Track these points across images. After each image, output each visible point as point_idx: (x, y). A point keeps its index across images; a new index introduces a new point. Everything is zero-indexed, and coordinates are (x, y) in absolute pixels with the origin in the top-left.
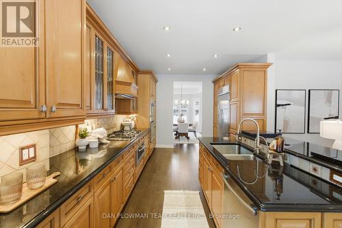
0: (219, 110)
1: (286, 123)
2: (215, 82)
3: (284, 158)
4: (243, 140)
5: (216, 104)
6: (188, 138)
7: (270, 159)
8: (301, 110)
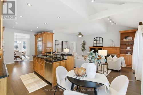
0: (37, 46)
1: (58, 49)
2: (35, 35)
3: (56, 56)
4: (47, 54)
5: (36, 44)
6: (21, 58)
7: (54, 56)
8: (61, 46)
